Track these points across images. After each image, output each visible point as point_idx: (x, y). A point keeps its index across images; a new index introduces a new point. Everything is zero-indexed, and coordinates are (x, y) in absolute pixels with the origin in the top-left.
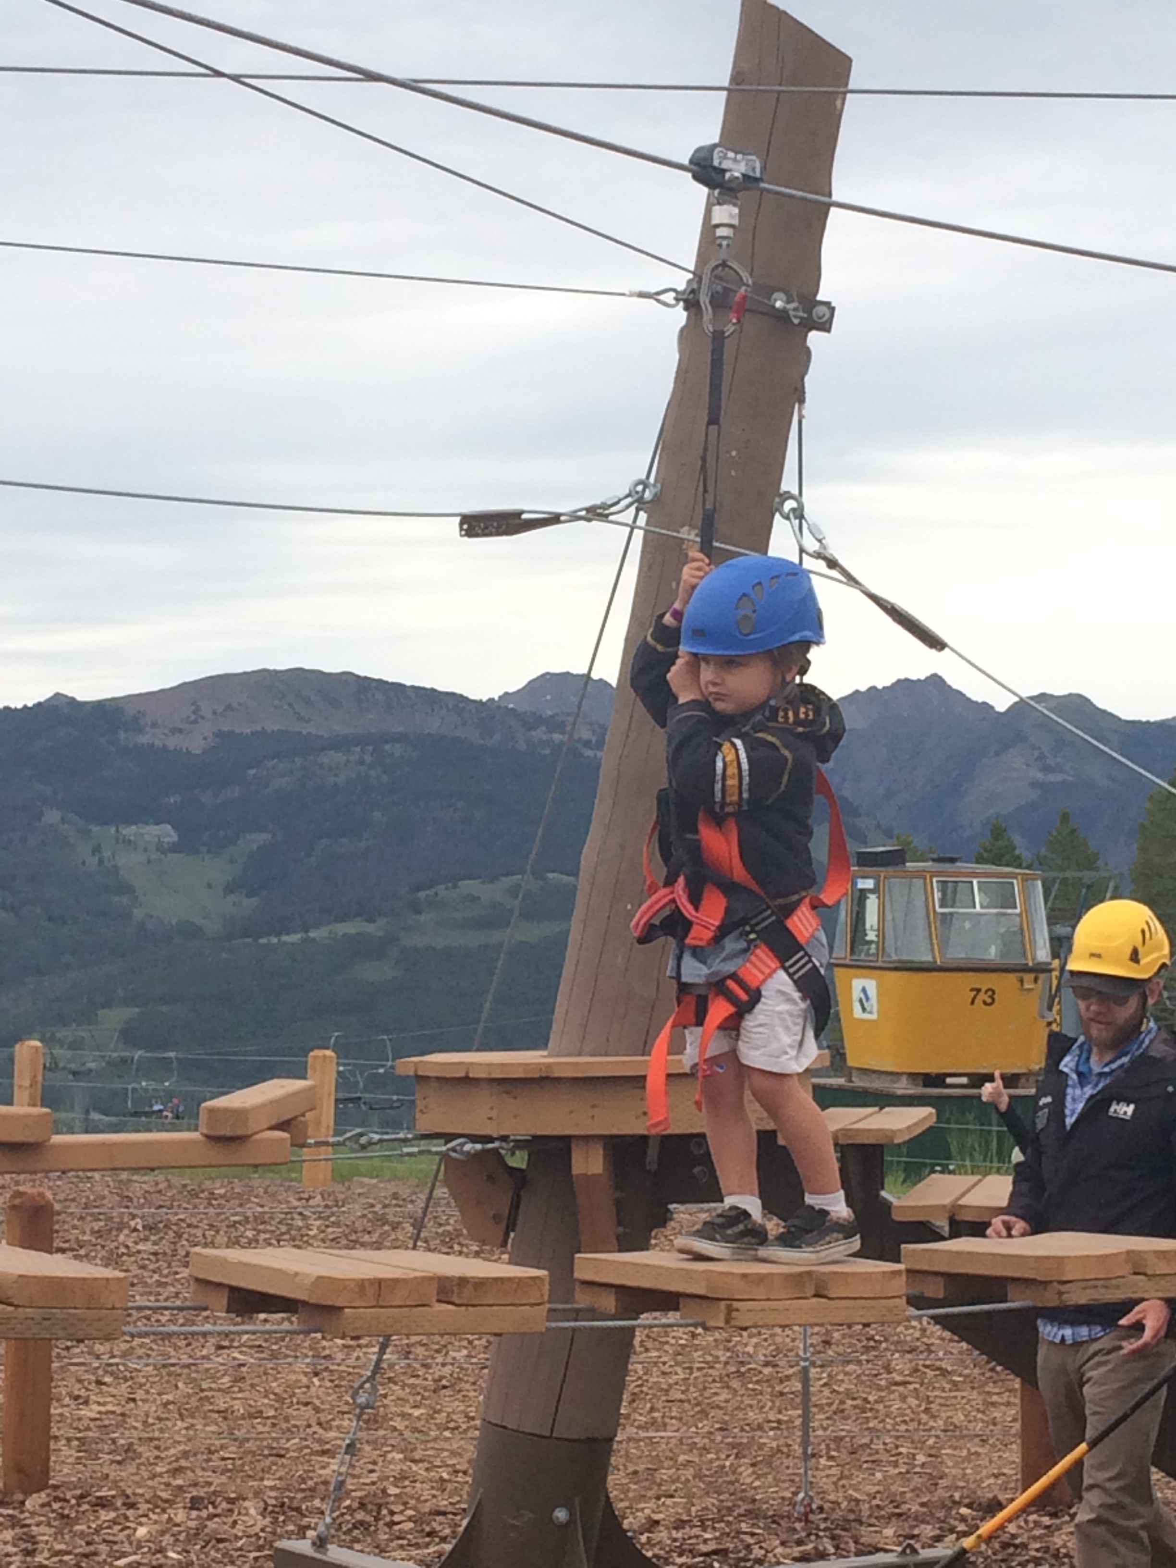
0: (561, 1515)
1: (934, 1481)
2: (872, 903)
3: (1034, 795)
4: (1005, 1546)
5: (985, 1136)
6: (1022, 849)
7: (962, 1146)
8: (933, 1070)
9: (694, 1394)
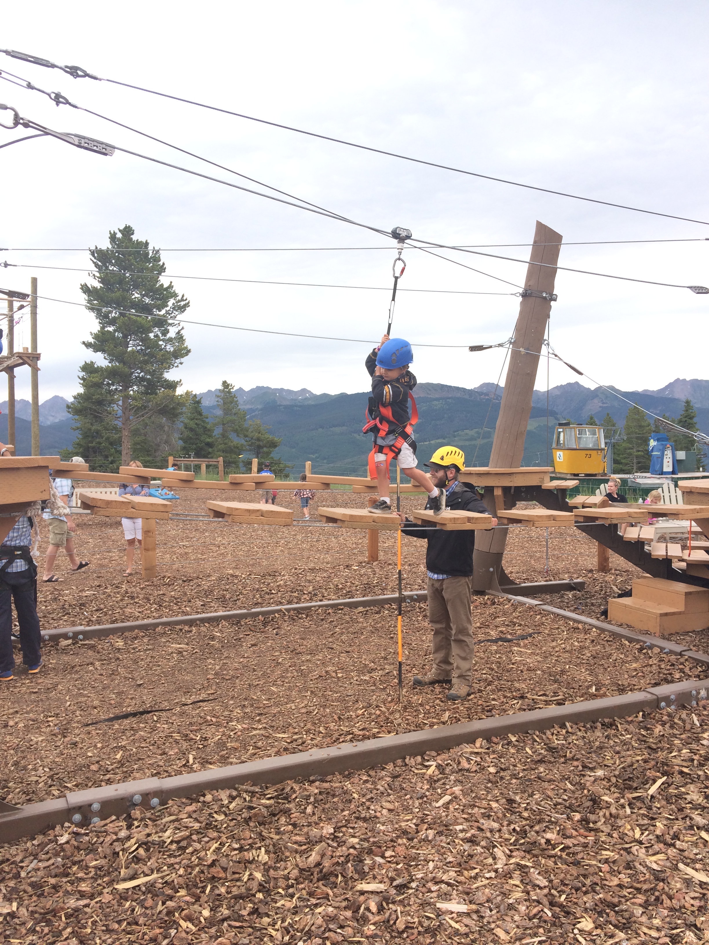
0: (491, 569)
1: (577, 565)
2: (562, 434)
3: (600, 409)
4: (594, 579)
5: (588, 488)
6: (597, 422)
7: (583, 490)
8: (576, 473)
9: (520, 544)
